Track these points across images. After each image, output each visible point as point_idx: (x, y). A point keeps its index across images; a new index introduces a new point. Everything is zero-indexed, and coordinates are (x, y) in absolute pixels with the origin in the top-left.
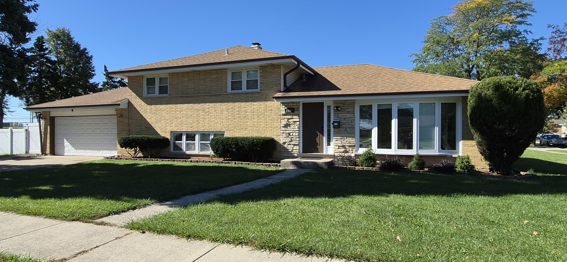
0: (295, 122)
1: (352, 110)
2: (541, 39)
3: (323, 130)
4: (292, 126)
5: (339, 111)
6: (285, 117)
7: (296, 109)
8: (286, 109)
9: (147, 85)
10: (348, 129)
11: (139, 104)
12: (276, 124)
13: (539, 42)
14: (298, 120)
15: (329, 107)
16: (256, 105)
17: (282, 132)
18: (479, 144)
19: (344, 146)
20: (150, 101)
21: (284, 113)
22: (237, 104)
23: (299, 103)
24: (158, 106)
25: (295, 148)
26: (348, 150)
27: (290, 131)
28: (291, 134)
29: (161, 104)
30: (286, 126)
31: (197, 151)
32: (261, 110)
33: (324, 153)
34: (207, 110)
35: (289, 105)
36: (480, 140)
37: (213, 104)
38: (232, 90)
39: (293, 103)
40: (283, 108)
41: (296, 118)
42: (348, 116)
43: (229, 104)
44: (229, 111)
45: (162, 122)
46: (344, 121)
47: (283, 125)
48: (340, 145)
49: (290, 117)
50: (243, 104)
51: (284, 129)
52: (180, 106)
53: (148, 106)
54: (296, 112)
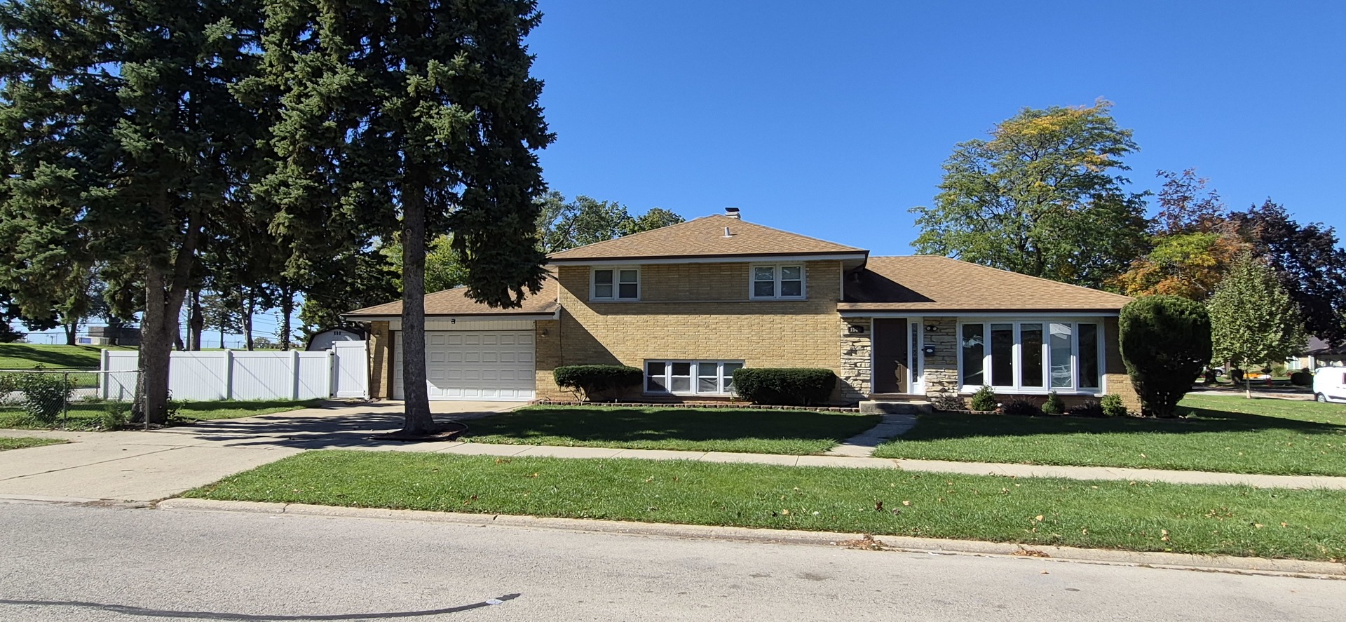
0: (863, 347)
1: (952, 330)
2: (1146, 193)
3: (906, 359)
4: (859, 353)
5: (933, 331)
6: (849, 339)
7: (865, 328)
8: (849, 328)
9: (596, 282)
10: (946, 358)
11: (582, 313)
12: (833, 350)
13: (1142, 199)
14: (869, 344)
15: (915, 326)
16: (800, 319)
17: (844, 361)
18: (1135, 379)
19: (941, 383)
20: (603, 308)
21: (847, 332)
22: (766, 317)
23: (870, 318)
24: (619, 317)
25: (864, 385)
26: (946, 388)
27: (856, 361)
28: (858, 365)
29: (626, 313)
30: (850, 352)
31: (693, 391)
32: (807, 328)
33: (908, 393)
34: (714, 326)
35: (855, 321)
36: (1137, 373)
37: (724, 317)
38: (756, 295)
39: (861, 318)
40: (844, 326)
41: (866, 342)
42: (946, 338)
43: (753, 317)
44: (753, 327)
45: (629, 343)
46: (940, 347)
47: (845, 352)
48: (935, 381)
49: (857, 339)
50: (778, 318)
51: (846, 357)
52: (660, 317)
53: (601, 316)
54: (866, 333)
